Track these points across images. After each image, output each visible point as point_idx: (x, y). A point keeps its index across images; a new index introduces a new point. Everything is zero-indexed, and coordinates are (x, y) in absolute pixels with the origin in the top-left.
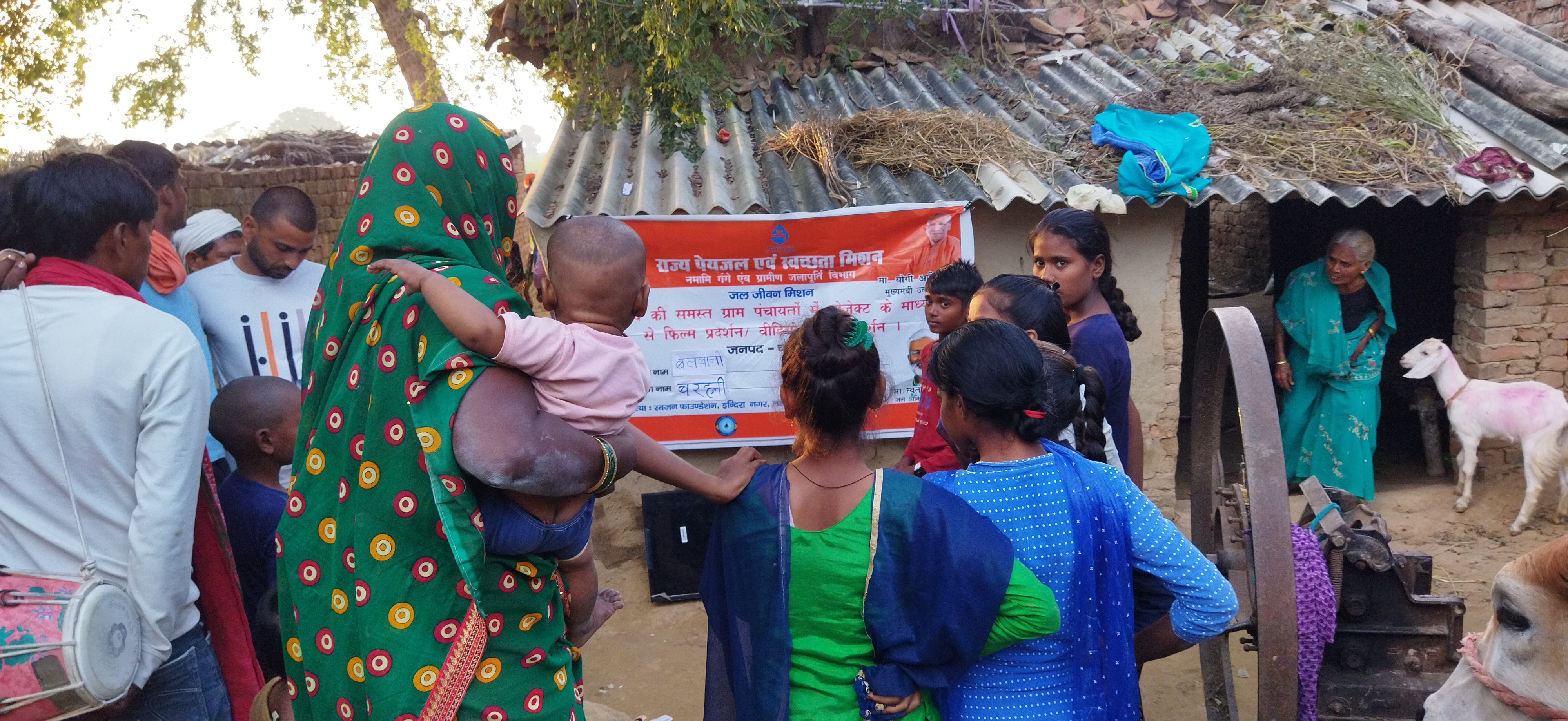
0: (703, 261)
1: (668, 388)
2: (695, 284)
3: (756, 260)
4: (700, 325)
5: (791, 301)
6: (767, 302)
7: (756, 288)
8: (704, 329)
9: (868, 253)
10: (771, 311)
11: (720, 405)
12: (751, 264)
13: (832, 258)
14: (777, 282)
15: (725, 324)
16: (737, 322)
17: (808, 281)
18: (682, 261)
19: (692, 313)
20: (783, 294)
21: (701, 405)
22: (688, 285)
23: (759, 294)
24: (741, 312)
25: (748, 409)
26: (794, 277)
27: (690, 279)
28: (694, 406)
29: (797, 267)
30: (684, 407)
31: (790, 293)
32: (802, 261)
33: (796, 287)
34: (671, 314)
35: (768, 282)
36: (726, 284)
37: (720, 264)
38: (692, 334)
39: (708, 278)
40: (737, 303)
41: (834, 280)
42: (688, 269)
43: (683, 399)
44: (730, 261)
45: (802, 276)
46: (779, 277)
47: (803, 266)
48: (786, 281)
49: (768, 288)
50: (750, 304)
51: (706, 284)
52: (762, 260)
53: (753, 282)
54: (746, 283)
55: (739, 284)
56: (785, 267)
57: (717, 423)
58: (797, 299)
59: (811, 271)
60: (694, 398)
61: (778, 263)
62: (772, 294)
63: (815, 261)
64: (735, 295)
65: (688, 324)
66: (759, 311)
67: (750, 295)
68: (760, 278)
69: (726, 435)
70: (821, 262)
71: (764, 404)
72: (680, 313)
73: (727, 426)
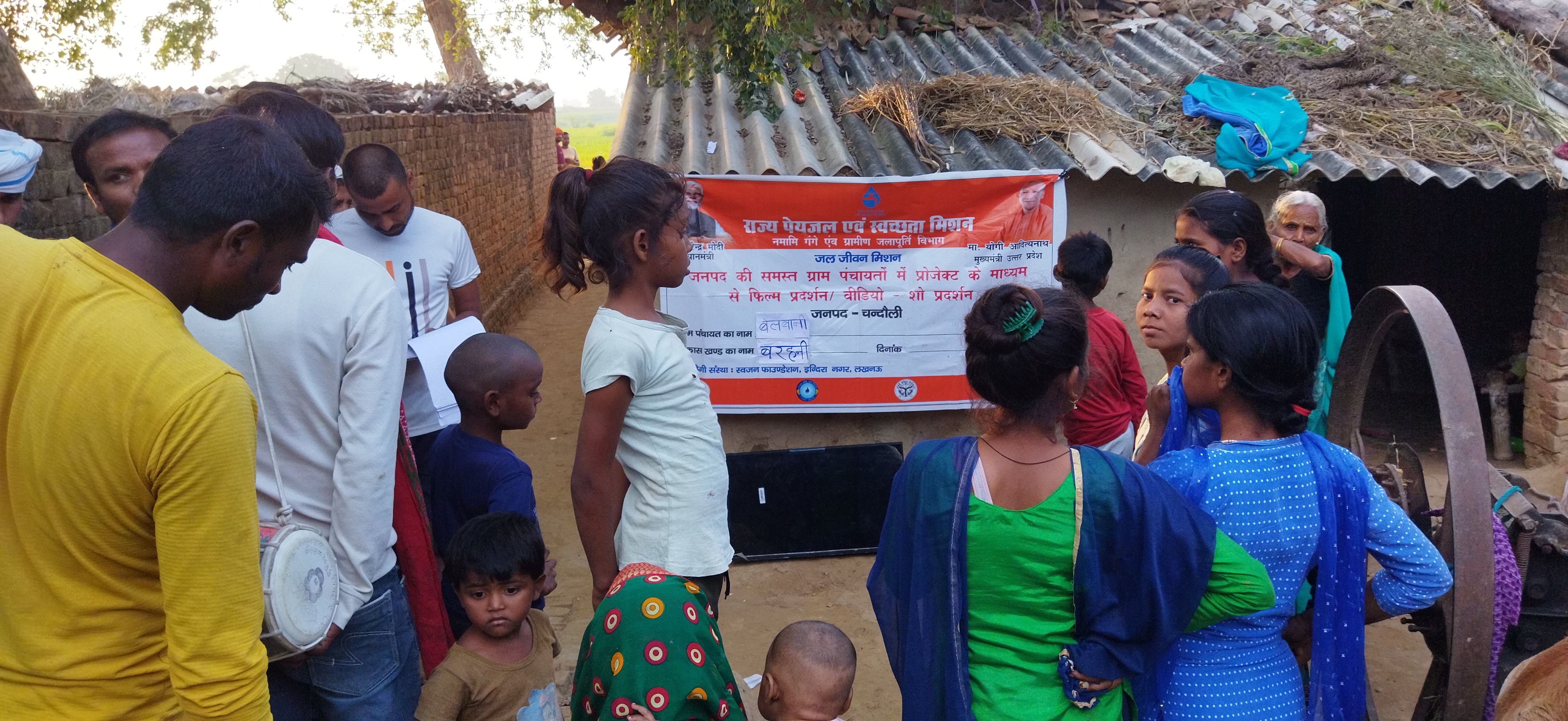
0: (791, 223)
1: (751, 351)
2: (781, 247)
3: (845, 223)
4: (785, 288)
5: (877, 266)
6: (853, 266)
7: (843, 252)
8: (789, 292)
9: (959, 220)
10: (856, 275)
11: (801, 368)
12: (840, 227)
13: (922, 223)
14: (865, 246)
15: (810, 288)
16: (823, 286)
17: (896, 246)
18: (769, 222)
19: (777, 275)
20: (870, 258)
21: (783, 369)
22: (775, 247)
23: (846, 258)
24: (826, 275)
25: (830, 374)
26: (882, 241)
27: (776, 241)
28: (777, 369)
29: (885, 231)
30: (765, 370)
31: (878, 258)
32: (892, 225)
33: (883, 252)
34: (757, 276)
35: (855, 246)
36: (813, 247)
37: (808, 226)
38: (777, 296)
39: (795, 241)
40: (823, 267)
41: (922, 246)
42: (775, 230)
43: (765, 362)
44: (819, 223)
45: (890, 241)
46: (867, 241)
47: (892, 230)
48: (874, 245)
49: (854, 252)
50: (835, 268)
51: (793, 247)
52: (851, 223)
53: (841, 245)
54: (833, 247)
55: (826, 247)
56: (874, 231)
57: (798, 387)
58: (884, 264)
59: (899, 236)
60: (776, 361)
61: (867, 227)
62: (859, 258)
63: (904, 225)
64: (821, 258)
65: (774, 286)
66: (845, 275)
67: (837, 258)
68: (847, 241)
69: (807, 401)
70: (910, 226)
71: (847, 369)
72: (767, 276)
73: (807, 391)
